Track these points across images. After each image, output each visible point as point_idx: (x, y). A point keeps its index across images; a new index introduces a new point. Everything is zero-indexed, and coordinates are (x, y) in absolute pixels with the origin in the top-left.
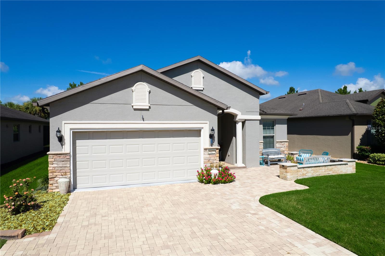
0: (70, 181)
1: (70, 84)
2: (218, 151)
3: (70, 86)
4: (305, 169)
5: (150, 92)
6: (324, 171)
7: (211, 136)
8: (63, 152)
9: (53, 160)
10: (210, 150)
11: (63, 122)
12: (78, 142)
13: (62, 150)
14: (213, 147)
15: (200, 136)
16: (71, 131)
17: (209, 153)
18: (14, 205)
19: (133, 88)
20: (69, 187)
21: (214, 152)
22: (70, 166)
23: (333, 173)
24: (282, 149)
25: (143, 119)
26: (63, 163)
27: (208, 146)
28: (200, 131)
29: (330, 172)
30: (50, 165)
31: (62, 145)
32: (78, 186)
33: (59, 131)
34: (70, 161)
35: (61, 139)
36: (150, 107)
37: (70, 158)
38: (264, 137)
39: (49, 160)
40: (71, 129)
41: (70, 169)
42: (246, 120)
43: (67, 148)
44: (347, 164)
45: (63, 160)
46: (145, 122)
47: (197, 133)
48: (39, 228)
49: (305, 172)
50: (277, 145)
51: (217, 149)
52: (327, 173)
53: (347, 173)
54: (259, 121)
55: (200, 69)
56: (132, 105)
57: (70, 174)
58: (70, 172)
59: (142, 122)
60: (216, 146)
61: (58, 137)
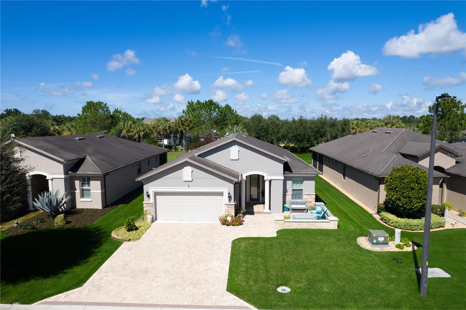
0: (153, 216)
1: (188, 102)
2: (234, 205)
3: (189, 104)
4: (290, 223)
5: (192, 172)
6: (307, 225)
7: (230, 197)
8: (150, 202)
9: (145, 206)
10: (228, 205)
11: (150, 188)
12: (158, 197)
13: (149, 201)
14: (231, 203)
15: (223, 196)
16: (154, 192)
17: (228, 206)
18: (128, 228)
19: (183, 170)
20: (153, 219)
21: (231, 206)
22: (153, 209)
23: (316, 227)
24: (309, 199)
25: (189, 186)
26: (150, 207)
27: (227, 202)
28: (223, 193)
29: (312, 227)
30: (144, 208)
31: (149, 199)
32: (158, 219)
33: (147, 193)
34: (153, 207)
35: (148, 196)
36: (192, 180)
37: (153, 205)
38: (293, 190)
39: (144, 206)
40: (153, 191)
41: (153, 211)
42: (271, 180)
43: (152, 200)
44: (330, 222)
45: (150, 206)
46: (190, 188)
47: (221, 194)
48: (135, 239)
49: (290, 225)
50: (304, 197)
51: (233, 204)
52: (309, 227)
53: (328, 229)
54: (283, 180)
55: (236, 145)
56: (183, 179)
57: (153, 213)
58: (153, 212)
59: (188, 188)
60: (232, 202)
61: (147, 196)
